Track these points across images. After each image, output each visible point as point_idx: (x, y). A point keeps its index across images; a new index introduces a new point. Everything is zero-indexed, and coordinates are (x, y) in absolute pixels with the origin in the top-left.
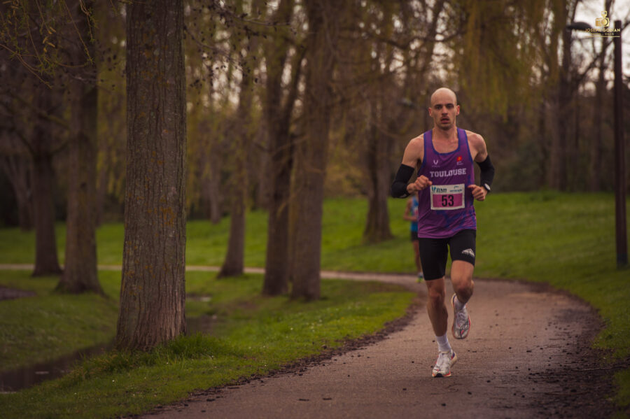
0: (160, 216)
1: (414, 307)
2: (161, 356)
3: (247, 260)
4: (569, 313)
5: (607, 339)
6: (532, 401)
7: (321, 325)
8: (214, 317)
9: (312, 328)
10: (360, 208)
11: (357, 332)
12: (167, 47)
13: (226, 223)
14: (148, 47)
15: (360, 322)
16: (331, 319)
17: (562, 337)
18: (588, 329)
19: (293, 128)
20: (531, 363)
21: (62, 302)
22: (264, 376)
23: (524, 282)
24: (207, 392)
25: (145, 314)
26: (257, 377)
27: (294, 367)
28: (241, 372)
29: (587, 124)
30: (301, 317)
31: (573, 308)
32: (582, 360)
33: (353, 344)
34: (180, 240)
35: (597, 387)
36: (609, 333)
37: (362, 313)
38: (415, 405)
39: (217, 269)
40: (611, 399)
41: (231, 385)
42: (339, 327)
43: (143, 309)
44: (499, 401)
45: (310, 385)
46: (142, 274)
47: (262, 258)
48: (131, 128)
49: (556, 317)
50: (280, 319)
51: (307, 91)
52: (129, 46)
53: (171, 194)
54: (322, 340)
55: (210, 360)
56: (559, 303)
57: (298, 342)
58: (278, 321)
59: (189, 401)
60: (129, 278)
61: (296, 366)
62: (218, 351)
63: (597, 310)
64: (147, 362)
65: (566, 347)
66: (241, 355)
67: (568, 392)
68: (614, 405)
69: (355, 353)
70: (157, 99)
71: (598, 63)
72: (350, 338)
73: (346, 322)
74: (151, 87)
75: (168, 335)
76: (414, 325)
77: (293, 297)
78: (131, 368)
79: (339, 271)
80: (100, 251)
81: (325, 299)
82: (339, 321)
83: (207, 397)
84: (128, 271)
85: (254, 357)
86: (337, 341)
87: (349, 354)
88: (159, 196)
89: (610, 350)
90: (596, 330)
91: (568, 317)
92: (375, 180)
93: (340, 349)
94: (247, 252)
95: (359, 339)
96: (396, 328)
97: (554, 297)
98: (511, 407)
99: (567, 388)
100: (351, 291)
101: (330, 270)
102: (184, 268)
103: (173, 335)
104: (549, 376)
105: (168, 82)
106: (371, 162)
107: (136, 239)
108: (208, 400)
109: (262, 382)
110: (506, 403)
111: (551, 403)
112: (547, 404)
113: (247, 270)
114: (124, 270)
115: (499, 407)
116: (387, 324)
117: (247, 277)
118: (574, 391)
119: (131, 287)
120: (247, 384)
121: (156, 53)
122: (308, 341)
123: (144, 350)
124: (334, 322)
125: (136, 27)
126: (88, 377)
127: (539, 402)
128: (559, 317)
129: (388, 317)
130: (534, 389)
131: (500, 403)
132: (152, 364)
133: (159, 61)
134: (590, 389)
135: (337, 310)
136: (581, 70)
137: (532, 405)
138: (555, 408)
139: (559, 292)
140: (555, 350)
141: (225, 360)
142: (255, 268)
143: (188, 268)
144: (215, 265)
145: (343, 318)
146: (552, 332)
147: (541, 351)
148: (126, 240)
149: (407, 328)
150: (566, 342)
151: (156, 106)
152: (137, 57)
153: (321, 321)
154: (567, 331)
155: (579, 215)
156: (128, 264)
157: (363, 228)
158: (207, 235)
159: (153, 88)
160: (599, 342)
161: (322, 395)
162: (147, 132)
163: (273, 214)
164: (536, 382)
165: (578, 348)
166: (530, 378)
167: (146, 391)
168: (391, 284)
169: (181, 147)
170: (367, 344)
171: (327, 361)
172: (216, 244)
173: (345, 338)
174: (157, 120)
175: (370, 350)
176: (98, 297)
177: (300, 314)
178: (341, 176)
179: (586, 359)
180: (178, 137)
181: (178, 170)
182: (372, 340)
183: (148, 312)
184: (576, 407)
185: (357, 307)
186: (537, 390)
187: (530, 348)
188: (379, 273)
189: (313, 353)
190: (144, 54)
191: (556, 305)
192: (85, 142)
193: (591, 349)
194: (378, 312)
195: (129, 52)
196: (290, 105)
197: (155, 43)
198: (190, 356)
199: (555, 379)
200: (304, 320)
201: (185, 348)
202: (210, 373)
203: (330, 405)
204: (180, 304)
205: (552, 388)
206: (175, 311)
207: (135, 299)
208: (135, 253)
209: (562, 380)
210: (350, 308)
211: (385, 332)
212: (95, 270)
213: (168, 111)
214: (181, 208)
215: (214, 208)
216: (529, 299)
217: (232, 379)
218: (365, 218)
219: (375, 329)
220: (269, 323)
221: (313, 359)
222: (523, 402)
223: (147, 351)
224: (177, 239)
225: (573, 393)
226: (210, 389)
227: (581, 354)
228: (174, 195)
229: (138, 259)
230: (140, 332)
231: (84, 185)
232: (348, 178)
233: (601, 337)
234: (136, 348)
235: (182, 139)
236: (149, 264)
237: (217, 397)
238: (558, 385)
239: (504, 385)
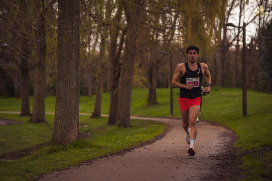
0: (70, 94)
1: (166, 130)
2: (69, 147)
3: (102, 111)
4: (225, 134)
5: (239, 144)
6: (211, 167)
7: (130, 137)
8: (89, 133)
9: (127, 138)
10: (145, 92)
11: (144, 140)
12: (73, 29)
13: (94, 97)
14: (66, 29)
15: (145, 136)
16: (134, 134)
17: (222, 143)
18: (232, 140)
19: (120, 61)
20: (210, 152)
21: (32, 126)
22: (109, 156)
23: (207, 121)
24: (87, 162)
26: (106, 156)
27: (120, 152)
28: (100, 154)
29: (232, 62)
30: (123, 133)
31: (226, 131)
32: (230, 151)
33: (142, 144)
34: (77, 103)
35: (235, 162)
36: (240, 141)
37: (146, 132)
38: (166, 168)
39: (91, 115)
40: (240, 166)
41: (96, 159)
42: (137, 138)
43: (63, 129)
44: (198, 167)
45: (126, 159)
46: (62, 116)
47: (108, 111)
48: (59, 60)
49: (220, 135)
50: (115, 134)
51: (126, 47)
52: (59, 28)
54: (131, 143)
55: (88, 149)
56: (221, 130)
57: (122, 143)
58: (114, 135)
59: (80, 165)
60: (57, 117)
61: (121, 152)
62: (91, 146)
63: (235, 133)
64: (64, 150)
65: (223, 147)
66: (100, 148)
67: (224, 163)
68: (242, 169)
69: (143, 148)
70: (69, 49)
71: (236, 39)
72: (141, 142)
73: (140, 136)
74: (67, 44)
75: (72, 140)
76: (166, 137)
77: (120, 126)
78: (58, 152)
80: (46, 107)
81: (132, 126)
82: (137, 135)
83: (87, 164)
84: (57, 115)
85: (105, 148)
86: (136, 143)
87: (141, 148)
88: (70, 86)
89: (240, 148)
90: (235, 140)
91: (224, 135)
92: (151, 82)
93: (137, 146)
94: (102, 108)
95: (145, 142)
96: (159, 138)
97: (219, 127)
98: (203, 169)
99: (224, 162)
100: (142, 124)
101: (134, 116)
102: (78, 114)
103: (74, 139)
104: (217, 157)
105: (73, 43)
106: (150, 75)
107: (60, 102)
108: (87, 165)
109: (108, 158)
110: (201, 167)
111: (218, 168)
112: (216, 168)
113: (102, 115)
114: (55, 114)
115: (198, 169)
116: (155, 137)
117: (102, 118)
118: (227, 163)
119: (58, 121)
120: (102, 159)
121: (69, 31)
122: (126, 143)
123: (63, 145)
124: (135, 136)
125: (62, 22)
126: (41, 155)
127: (214, 167)
128: (221, 135)
129: (156, 134)
130: (211, 162)
131: (199, 167)
132: (66, 150)
133: (70, 35)
134: (233, 162)
135: (137, 131)
136: (230, 41)
137: (211, 168)
138: (219, 169)
139: (221, 125)
140: (220, 147)
141: (94, 149)
142: (105, 114)
143: (80, 114)
144: (90, 113)
145: (139, 134)
146: (218, 140)
147: (214, 148)
148: (56, 103)
149: (163, 138)
150: (223, 144)
151: (69, 52)
152: (62, 33)
153: (130, 135)
154: (224, 140)
155: (229, 96)
156: (57, 112)
157: (146, 100)
158: (87, 102)
159: (68, 45)
160: (236, 145)
161: (131, 163)
162: (65, 61)
163: (112, 94)
164: (212, 160)
165: (228, 147)
166: (210, 158)
167: (64, 161)
168: (157, 121)
169: (78, 68)
170: (148, 144)
171: (133, 150)
172: (90, 105)
173: (140, 142)
174: (69, 57)
175: (149, 146)
176: (45, 124)
177: (122, 132)
178: (138, 80)
179: (231, 151)
180: (77, 64)
181: (77, 76)
182: (150, 143)
183: (64, 130)
184: (227, 169)
185: (144, 130)
186: (213, 162)
187: (210, 147)
188: (152, 117)
189: (127, 147)
190: (65, 32)
191: (220, 130)
192: (41, 65)
193: (233, 147)
194: (152, 132)
195: (59, 31)
196: (120, 52)
197: (69, 28)
198: (80, 148)
199: (220, 159)
200: (124, 135)
201: (78, 144)
202: (88, 154)
203: (134, 167)
204: (77, 128)
205: (218, 162)
206: (75, 130)
207: (60, 125)
208: (60, 108)
209: (222, 159)
210: (141, 130)
211: (155, 140)
212: (44, 114)
213: (73, 54)
214: (77, 91)
215: (90, 91)
216: (210, 128)
217: (96, 157)
218: (147, 96)
219: (151, 139)
220: (110, 136)
221: (127, 150)
222: (207, 167)
223: (64, 145)
224: (76, 103)
225: (226, 164)
226: (88, 160)
227: (229, 149)
228: (75, 86)
229: (61, 110)
230: (61, 138)
231: (40, 81)
232: (141, 80)
233: (237, 143)
234: (60, 144)
235: (79, 65)
236: (65, 112)
237: (91, 164)
238: (220, 161)
239: (200, 161)
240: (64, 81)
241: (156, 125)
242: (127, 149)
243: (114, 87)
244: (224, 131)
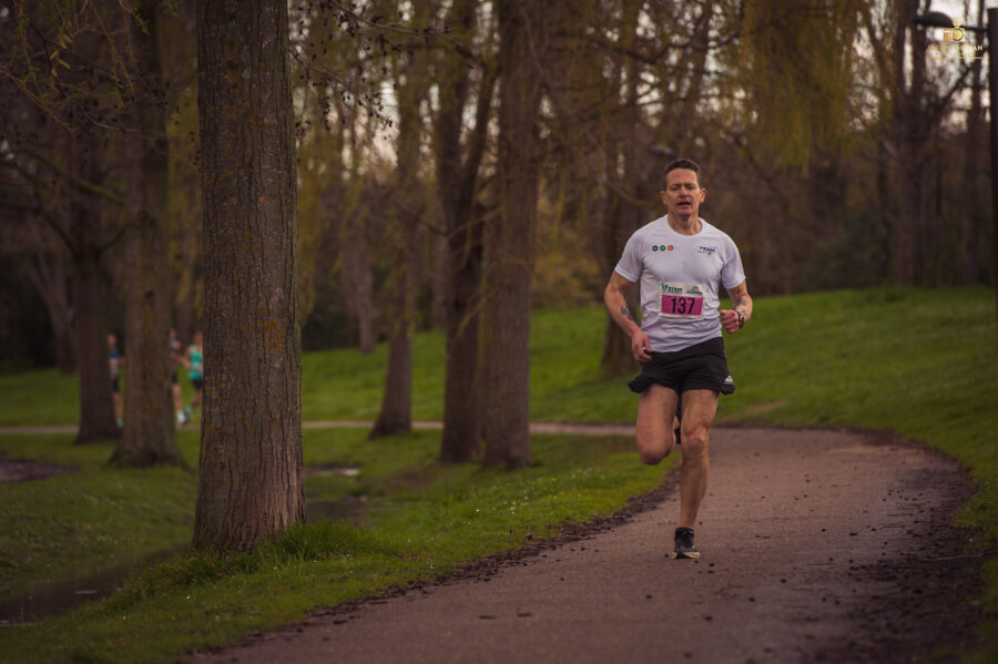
0: (259, 335)
2: (266, 557)
3: (415, 409)
4: (924, 475)
5: (977, 511)
6: (851, 609)
7: (526, 504)
9: (512, 509)
10: (594, 322)
11: (582, 513)
12: (262, 65)
14: (233, 66)
15: (588, 498)
16: (541, 496)
17: (909, 511)
18: (951, 499)
19: (481, 197)
20: (854, 551)
21: (120, 481)
22: (428, 584)
23: (855, 430)
24: (335, 611)
25: (240, 491)
26: (419, 586)
27: (477, 568)
28: (393, 579)
30: (496, 493)
31: (931, 467)
32: (937, 545)
33: (574, 532)
35: (956, 585)
36: (982, 501)
37: (593, 484)
38: (662, 621)
39: (369, 425)
40: (976, 603)
41: (374, 599)
42: (553, 505)
43: (236, 483)
44: (798, 610)
45: (499, 594)
46: (232, 428)
48: (209, 195)
49: (902, 481)
50: (464, 496)
52: (202, 66)
53: (275, 299)
54: (526, 527)
55: (344, 561)
56: (910, 460)
57: (488, 530)
58: (460, 499)
59: (306, 624)
60: (211, 435)
61: (481, 569)
62: (357, 548)
63: (969, 470)
64: (244, 567)
65: (912, 527)
66: (393, 553)
67: (910, 593)
68: (980, 611)
69: (577, 546)
70: (249, 149)
72: (570, 522)
73: (566, 499)
74: (239, 129)
75: (277, 524)
76: (674, 500)
77: (488, 463)
78: (219, 578)
79: (564, 422)
81: (537, 464)
82: (555, 497)
83: (335, 618)
84: (210, 423)
85: (414, 555)
86: (549, 527)
87: (567, 546)
88: (257, 303)
89: (981, 529)
90: (963, 499)
93: (553, 540)
94: (416, 395)
95: (584, 523)
96: (646, 505)
97: (902, 452)
98: (817, 620)
99: (907, 588)
100: (579, 451)
103: (285, 523)
104: (883, 571)
105: (266, 120)
107: (222, 372)
108: (336, 623)
109: (425, 592)
110: (808, 613)
111: (880, 611)
112: (875, 612)
113: (417, 426)
114: (204, 421)
115: (797, 620)
116: (631, 500)
117: (417, 435)
118: (918, 591)
119: (216, 449)
120: (401, 597)
121: (246, 74)
122: (504, 528)
123: (240, 548)
124: (548, 499)
125: (213, 35)
127: (862, 611)
128: (907, 482)
129: (634, 488)
130: (855, 591)
131: (800, 613)
132: (253, 569)
133: (250, 88)
134: (945, 588)
135: (554, 479)
137: (851, 616)
138: (887, 618)
139: (910, 444)
140: (896, 531)
141: (368, 560)
144: (366, 417)
145: (562, 492)
146: (893, 504)
147: (873, 533)
149: (663, 505)
150: (914, 518)
151: (247, 160)
152: (216, 82)
153: (526, 498)
154: (917, 502)
156: (210, 412)
157: (600, 354)
158: (354, 372)
159: (243, 131)
160: (965, 517)
161: (518, 609)
162: (234, 201)
163: (453, 333)
164: (858, 580)
165: (932, 527)
167: (238, 611)
169: (290, 224)
170: (598, 531)
171: (532, 558)
173: (563, 522)
174: (250, 181)
175: (603, 539)
176: (177, 471)
179: (942, 543)
180: (284, 209)
181: (286, 260)
182: (606, 524)
183: (244, 488)
184: (920, 616)
185: (586, 474)
186: (861, 591)
187: (856, 530)
189: (509, 546)
190: (227, 77)
191: (904, 464)
192: (150, 226)
193: (952, 528)
194: (618, 482)
195: (204, 74)
197: (244, 60)
198: (313, 556)
199: (891, 575)
200: (501, 498)
201: (303, 543)
202: (343, 580)
203: (528, 625)
204: (294, 474)
205: (884, 588)
206: (286, 487)
207: (223, 468)
208: (221, 394)
209: (901, 576)
210: (573, 476)
211: (628, 512)
212: (172, 430)
213: (268, 166)
214: (291, 322)
215: (365, 328)
216: (862, 456)
217: (377, 589)
218: (603, 338)
219: (612, 508)
220: (445, 504)
221: (509, 556)
222: (837, 611)
223: (244, 550)
224: (287, 371)
225: (916, 596)
226: (341, 605)
227: (937, 536)
228: (280, 301)
229: (226, 404)
230: (233, 520)
231: (149, 295)
233: (968, 510)
234: (227, 544)
235: (291, 212)
236: (243, 413)
237: (351, 618)
238: (893, 583)
239: (809, 587)
240: (233, 281)
242: (509, 554)
243: (459, 306)
244: (921, 468)
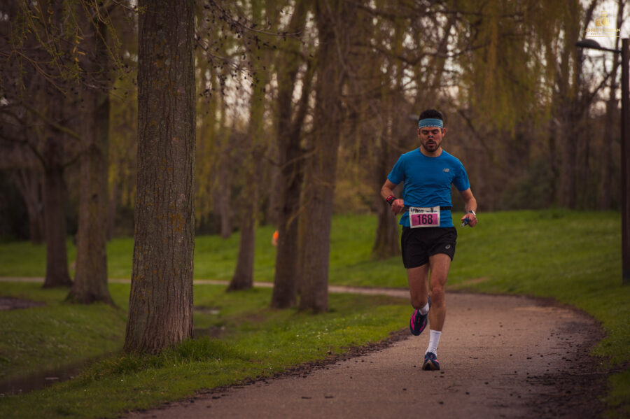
0: (170, 222)
2: (168, 358)
3: (256, 274)
4: (573, 326)
5: (605, 347)
6: (528, 401)
7: (327, 334)
9: (318, 336)
10: (370, 224)
11: (362, 340)
12: (178, 57)
13: (236, 238)
14: (160, 58)
15: (365, 331)
16: (338, 328)
17: (564, 346)
18: (589, 340)
19: (303, 143)
20: (530, 368)
22: (268, 378)
24: (213, 391)
25: (154, 317)
26: (263, 379)
27: (298, 370)
28: (247, 374)
30: (308, 326)
31: (577, 321)
32: (581, 366)
33: (357, 351)
34: (189, 245)
35: (591, 389)
36: (609, 342)
37: (368, 323)
38: (413, 403)
39: (227, 283)
40: (604, 400)
41: (236, 385)
42: (344, 335)
43: (152, 313)
44: (495, 400)
45: (313, 385)
46: (151, 279)
47: (272, 272)
48: (142, 136)
49: (559, 328)
50: (288, 328)
51: (317, 106)
52: (141, 61)
53: (180, 201)
54: (328, 347)
55: (217, 362)
56: (564, 316)
57: (304, 348)
58: (285, 330)
59: (195, 398)
60: (137, 282)
61: (301, 370)
62: (224, 355)
63: (601, 323)
64: (155, 364)
65: (565, 355)
66: (247, 359)
67: (563, 393)
68: (606, 404)
69: (359, 359)
70: (168, 108)
71: (609, 83)
72: (355, 345)
73: (351, 331)
74: (162, 96)
75: (176, 339)
77: (301, 309)
78: (140, 370)
79: (348, 286)
81: (332, 311)
82: (345, 330)
83: (213, 395)
84: (137, 275)
85: (259, 361)
86: (342, 348)
87: (353, 359)
88: (169, 202)
89: (608, 357)
90: (597, 340)
91: (572, 328)
93: (344, 355)
94: (256, 266)
95: (363, 346)
96: (401, 337)
97: (559, 311)
98: (507, 406)
99: (562, 390)
100: (359, 303)
101: (339, 285)
102: (192, 273)
103: (181, 338)
104: (547, 379)
105: (178, 91)
107: (145, 244)
108: (214, 398)
109: (267, 383)
110: (501, 402)
111: (545, 403)
112: (542, 403)
113: (256, 285)
114: (133, 274)
115: (495, 406)
116: (392, 333)
117: (257, 291)
118: (569, 392)
119: (140, 291)
120: (252, 385)
121: (167, 63)
122: (314, 347)
123: (153, 352)
124: (340, 331)
125: (148, 38)
127: (534, 402)
128: (562, 329)
129: (393, 327)
130: (530, 391)
131: (496, 402)
132: (160, 366)
133: (170, 71)
134: (585, 391)
135: (344, 320)
136: (592, 89)
137: (527, 405)
138: (549, 407)
139: (565, 306)
140: (555, 357)
141: (232, 362)
142: (264, 279)
144: (224, 279)
145: (348, 328)
146: (554, 341)
147: (541, 358)
148: (135, 245)
150: (566, 350)
151: (166, 114)
152: (149, 67)
153: (327, 330)
154: (568, 341)
156: (137, 268)
157: (372, 244)
158: (217, 250)
159: (164, 97)
160: (599, 350)
161: (325, 394)
162: (157, 139)
163: (282, 229)
164: (532, 384)
165: (578, 355)
166: (527, 381)
167: (154, 389)
168: (398, 298)
169: (191, 155)
170: (372, 351)
171: (331, 365)
172: (226, 258)
173: (350, 345)
174: (167, 128)
175: (374, 356)
176: (108, 307)
177: (307, 324)
178: (352, 193)
179: (584, 365)
180: (188, 145)
181: (188, 177)
182: (376, 347)
183: (156, 316)
184: (569, 407)
185: (363, 318)
186: (534, 391)
187: (530, 356)
188: (387, 288)
189: (318, 358)
191: (560, 318)
192: (97, 154)
193: (590, 356)
194: (384, 322)
197: (167, 54)
198: (197, 359)
199: (552, 382)
200: (311, 330)
201: (192, 351)
202: (217, 373)
203: (331, 402)
204: (188, 308)
205: (547, 390)
206: (183, 316)
207: (144, 303)
208: (144, 258)
209: (558, 383)
210: (356, 318)
211: (390, 340)
212: (106, 283)
214: (189, 215)
215: (225, 223)
216: (534, 312)
217: (238, 380)
218: (374, 234)
219: (380, 338)
220: (276, 332)
221: (318, 364)
222: (519, 402)
223: (155, 354)
224: (186, 245)
225: (567, 395)
226: (215, 388)
227: (580, 361)
228: (183, 202)
229: (147, 264)
230: (149, 335)
231: (95, 196)
232: (359, 194)
233: (600, 346)
234: (144, 350)
235: (192, 147)
236: (158, 269)
237: (223, 395)
238: (554, 387)
239: (502, 387)
241: (395, 308)
243: (287, 211)
244: (571, 321)
